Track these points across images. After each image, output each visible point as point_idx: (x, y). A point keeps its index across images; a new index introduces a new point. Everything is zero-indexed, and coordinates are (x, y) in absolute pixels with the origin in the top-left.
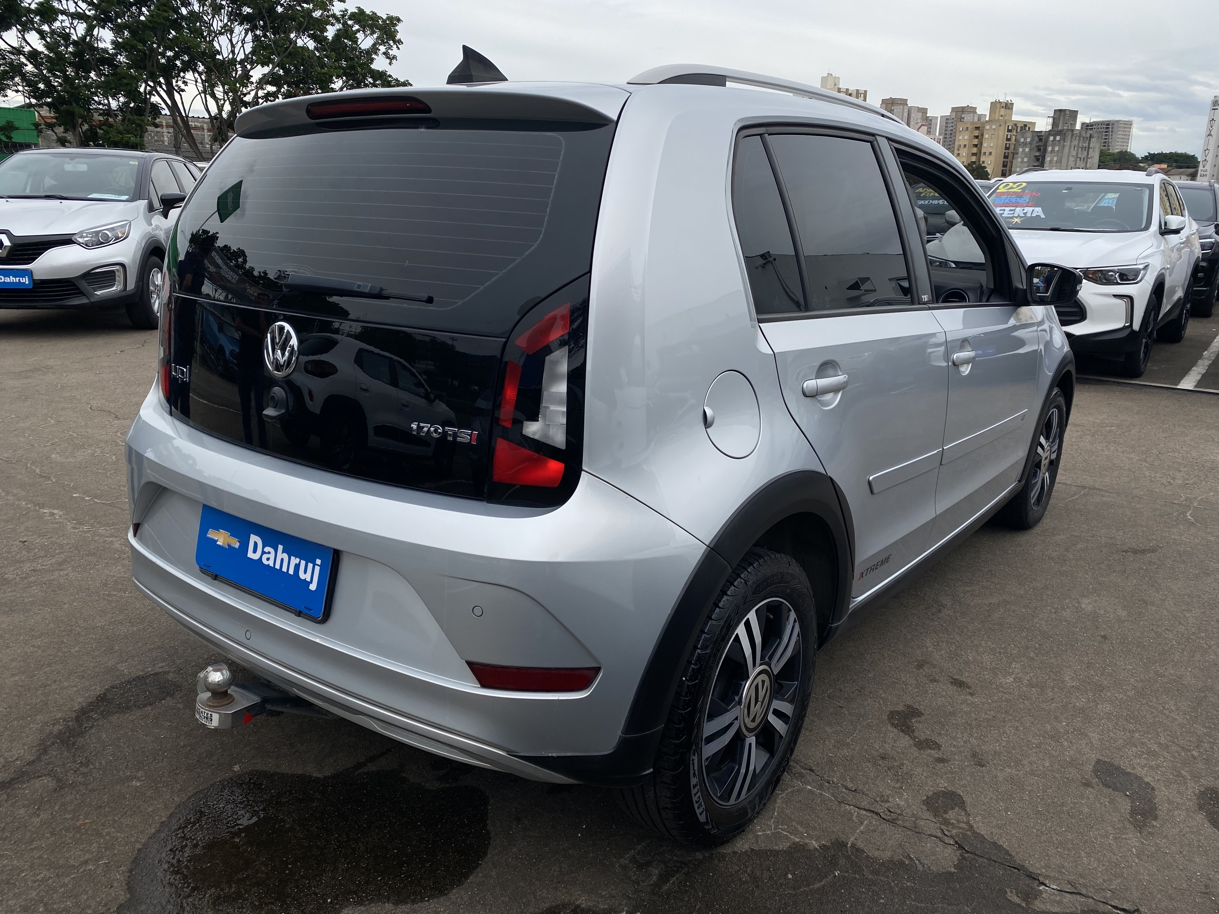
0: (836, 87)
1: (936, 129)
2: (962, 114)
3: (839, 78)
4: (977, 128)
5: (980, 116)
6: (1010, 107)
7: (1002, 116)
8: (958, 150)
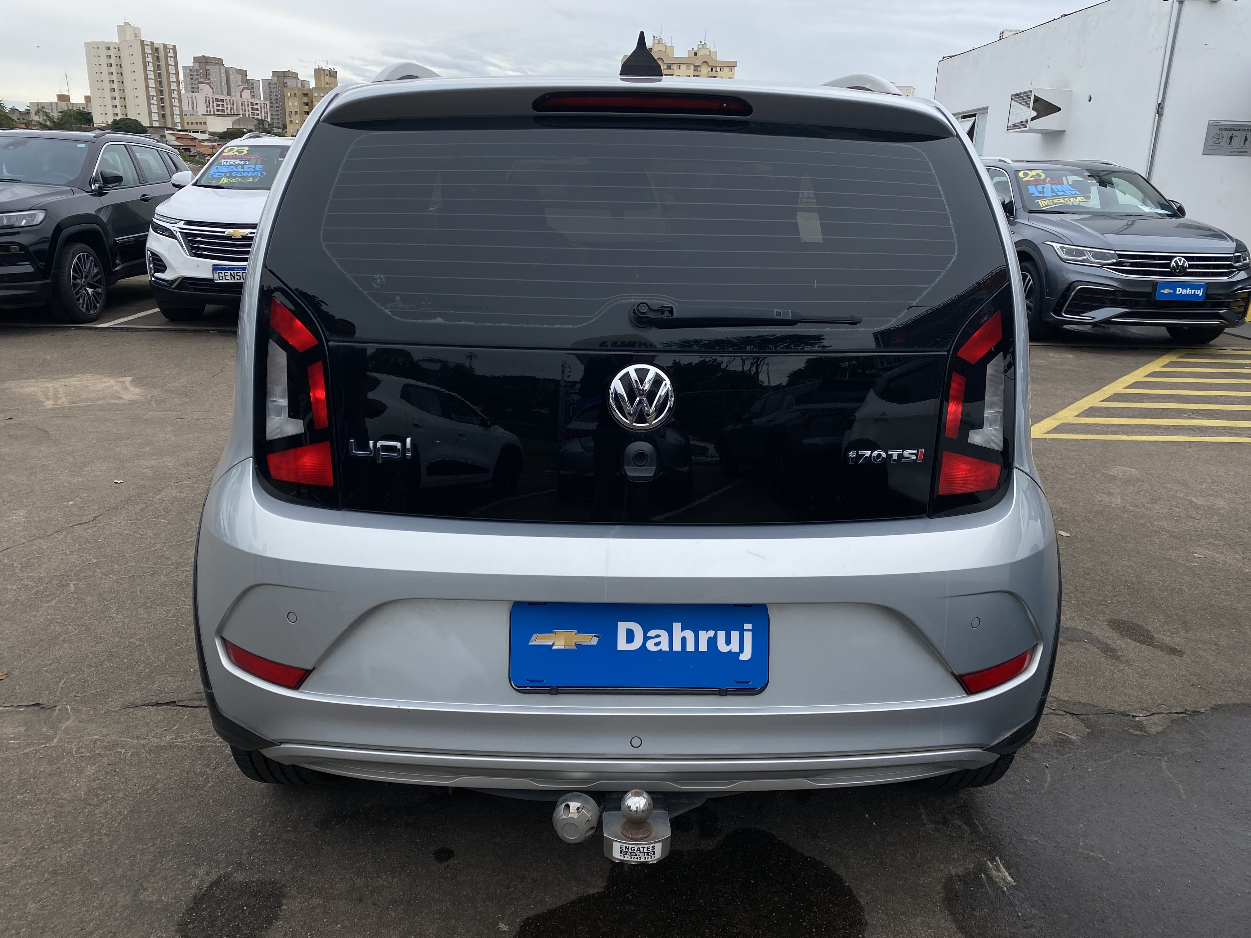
0: (137, 38)
1: (260, 93)
2: (284, 79)
3: (139, 29)
4: (306, 95)
5: (303, 82)
6: (334, 75)
7: (327, 84)
8: (290, 117)
